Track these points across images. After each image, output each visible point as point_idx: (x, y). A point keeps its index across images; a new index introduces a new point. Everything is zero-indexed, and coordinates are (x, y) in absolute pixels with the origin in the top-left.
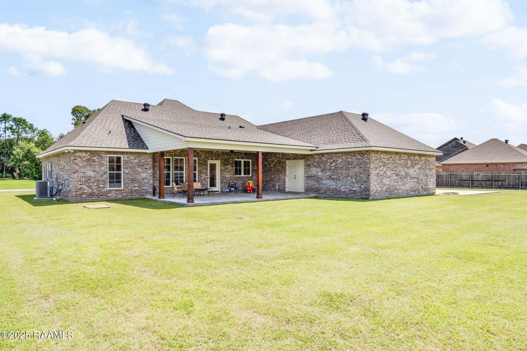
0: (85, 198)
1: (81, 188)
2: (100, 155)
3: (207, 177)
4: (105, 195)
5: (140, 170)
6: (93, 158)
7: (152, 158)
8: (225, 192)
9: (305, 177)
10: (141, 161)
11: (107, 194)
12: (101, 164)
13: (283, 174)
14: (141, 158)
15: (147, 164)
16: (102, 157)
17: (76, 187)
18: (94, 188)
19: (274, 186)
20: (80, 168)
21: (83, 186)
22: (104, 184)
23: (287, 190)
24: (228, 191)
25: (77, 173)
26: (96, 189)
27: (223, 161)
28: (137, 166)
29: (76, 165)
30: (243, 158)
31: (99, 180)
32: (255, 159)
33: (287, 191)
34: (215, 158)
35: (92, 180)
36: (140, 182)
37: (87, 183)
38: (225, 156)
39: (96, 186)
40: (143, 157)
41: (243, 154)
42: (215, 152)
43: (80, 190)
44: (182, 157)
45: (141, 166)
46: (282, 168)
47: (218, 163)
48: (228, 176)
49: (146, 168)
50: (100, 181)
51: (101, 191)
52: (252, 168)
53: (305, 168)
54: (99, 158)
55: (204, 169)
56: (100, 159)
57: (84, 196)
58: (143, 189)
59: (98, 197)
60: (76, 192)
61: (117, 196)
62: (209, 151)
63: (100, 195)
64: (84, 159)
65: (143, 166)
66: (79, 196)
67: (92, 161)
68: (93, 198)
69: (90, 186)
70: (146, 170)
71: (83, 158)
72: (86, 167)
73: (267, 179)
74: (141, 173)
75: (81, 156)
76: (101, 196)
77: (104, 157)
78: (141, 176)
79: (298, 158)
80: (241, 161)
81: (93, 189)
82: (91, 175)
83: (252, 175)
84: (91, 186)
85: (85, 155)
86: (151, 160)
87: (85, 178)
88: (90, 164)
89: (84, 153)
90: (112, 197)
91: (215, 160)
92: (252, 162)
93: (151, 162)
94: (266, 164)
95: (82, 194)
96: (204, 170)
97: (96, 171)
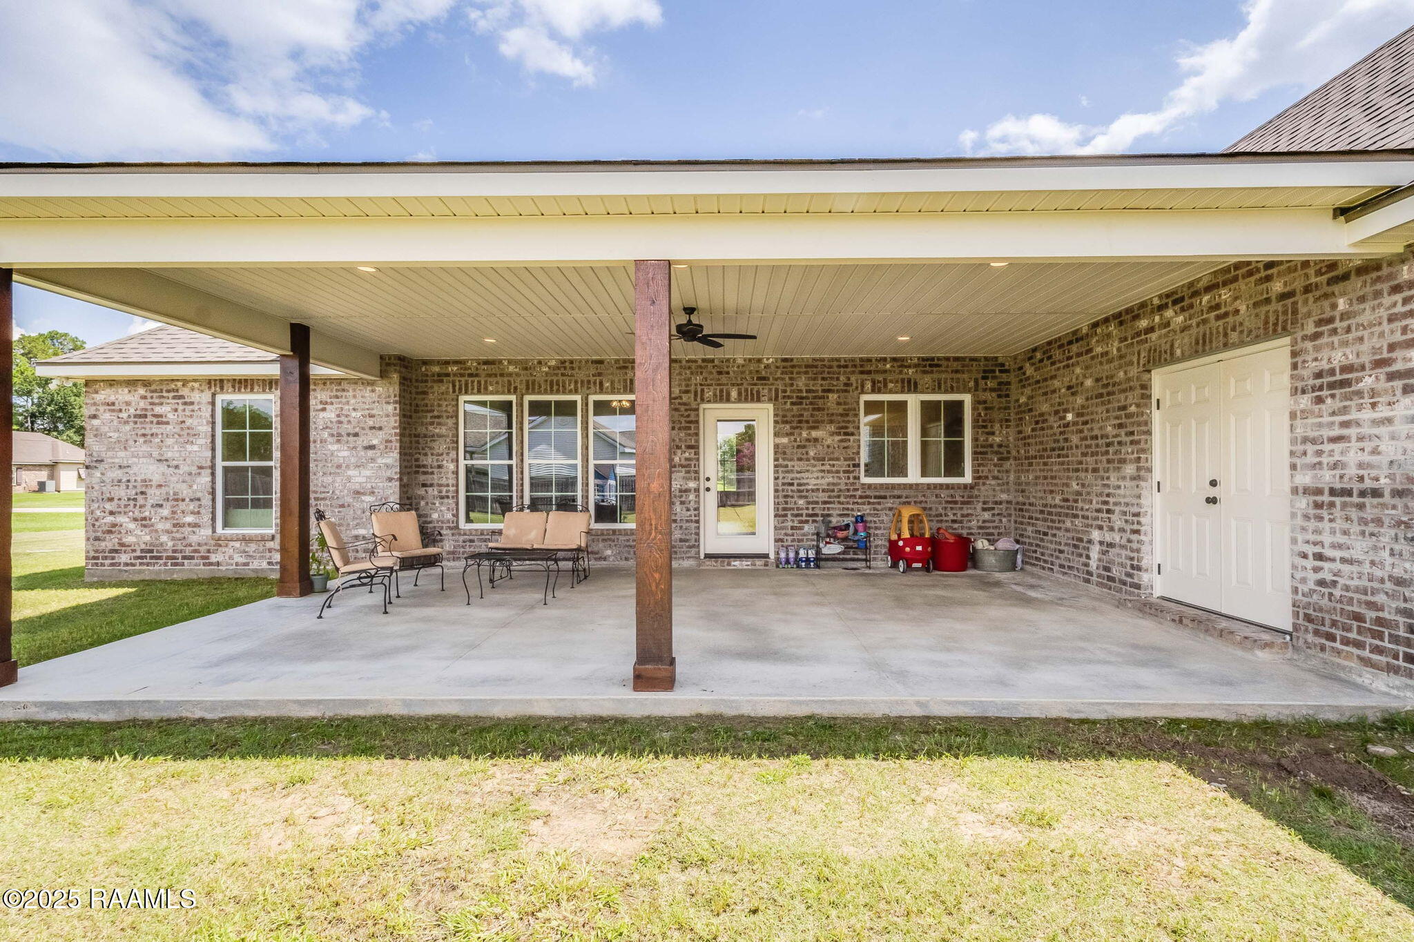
0: (127, 564)
1: (114, 525)
2: (182, 397)
3: (692, 485)
4: (203, 558)
5: (346, 454)
6: (158, 410)
7: (395, 402)
8: (787, 561)
9: (1295, 491)
10: (347, 416)
11: (209, 551)
12: (185, 433)
13: (1130, 469)
14: (348, 403)
15: (372, 428)
16: (192, 403)
17: (97, 520)
18: (160, 526)
19: (1080, 544)
20: (108, 449)
21: (121, 519)
22: (199, 513)
23: (1158, 586)
24: (808, 560)
25: (101, 466)
26: (168, 532)
27: (788, 406)
28: (332, 435)
29: (96, 436)
30: (911, 386)
31: (180, 497)
32: (992, 390)
33: (1158, 592)
34: (740, 394)
35: (154, 495)
36: (342, 506)
37: (135, 505)
38: (801, 383)
39: (166, 518)
40: (354, 397)
41: (916, 366)
42: (740, 361)
43: (110, 532)
44: (564, 393)
45: (348, 435)
46: (1120, 426)
47: (763, 415)
48: (813, 481)
49: (372, 447)
50: (183, 500)
51: (188, 542)
52: (975, 440)
53: (1293, 416)
54: (181, 407)
55: (678, 447)
56: (184, 410)
57: (124, 558)
58: (356, 537)
59: (176, 564)
60: (97, 543)
61: (247, 564)
62: (704, 360)
63: (184, 558)
64: (124, 415)
65: (356, 435)
66: (106, 558)
67: (155, 420)
68: (157, 567)
69: (144, 519)
70: (370, 453)
71: (120, 410)
72: (131, 442)
73: (1050, 501)
74: (348, 467)
75: (113, 404)
76: (186, 562)
77: (199, 403)
78: (349, 479)
79: (1234, 336)
80: (905, 403)
81: (156, 531)
82: (149, 476)
83: (974, 478)
84: (150, 519)
85: (128, 398)
86: (390, 408)
87: (128, 487)
88: (148, 432)
89: (126, 390)
90: (228, 564)
91: (739, 400)
92: (977, 403)
93: (393, 419)
94: (1042, 415)
95: (116, 551)
96: (679, 452)
97: (167, 460)
